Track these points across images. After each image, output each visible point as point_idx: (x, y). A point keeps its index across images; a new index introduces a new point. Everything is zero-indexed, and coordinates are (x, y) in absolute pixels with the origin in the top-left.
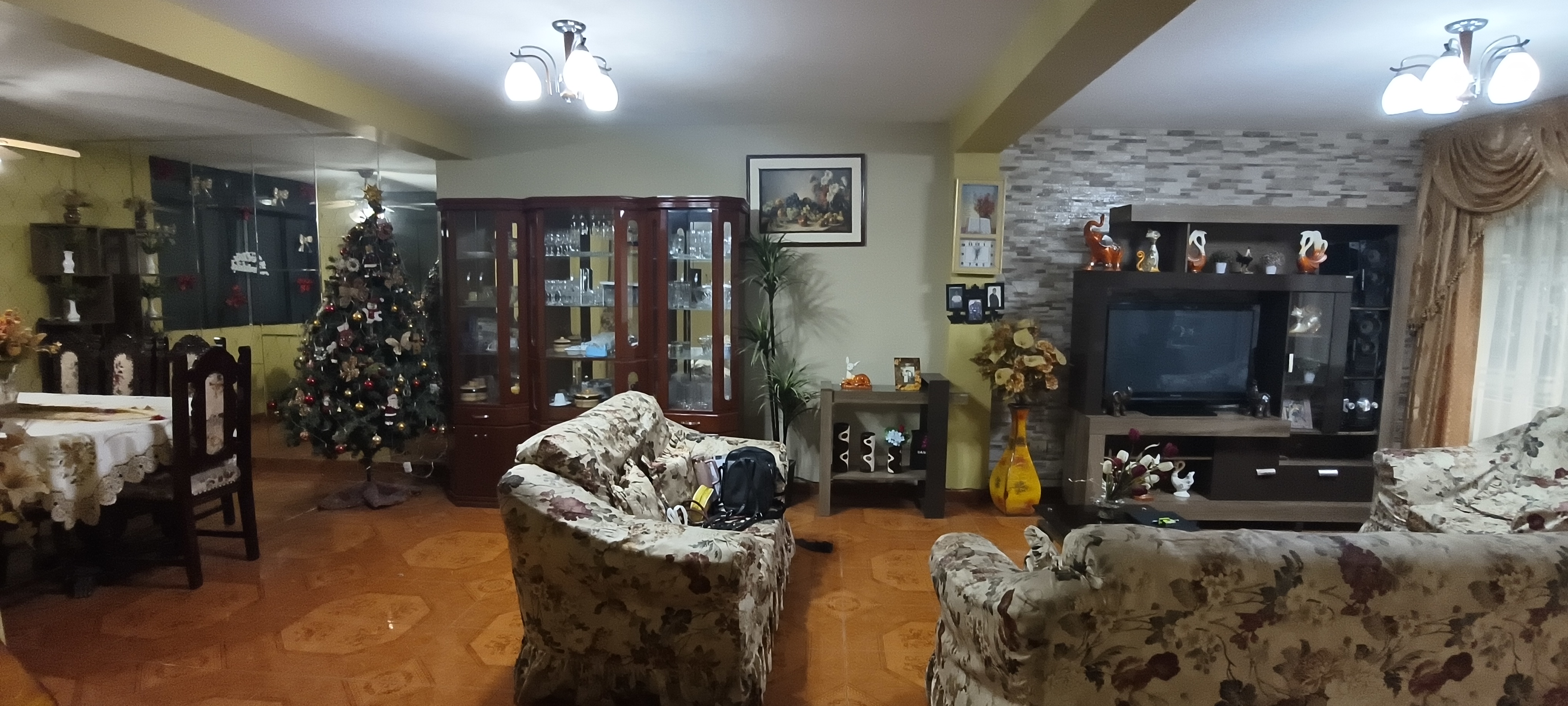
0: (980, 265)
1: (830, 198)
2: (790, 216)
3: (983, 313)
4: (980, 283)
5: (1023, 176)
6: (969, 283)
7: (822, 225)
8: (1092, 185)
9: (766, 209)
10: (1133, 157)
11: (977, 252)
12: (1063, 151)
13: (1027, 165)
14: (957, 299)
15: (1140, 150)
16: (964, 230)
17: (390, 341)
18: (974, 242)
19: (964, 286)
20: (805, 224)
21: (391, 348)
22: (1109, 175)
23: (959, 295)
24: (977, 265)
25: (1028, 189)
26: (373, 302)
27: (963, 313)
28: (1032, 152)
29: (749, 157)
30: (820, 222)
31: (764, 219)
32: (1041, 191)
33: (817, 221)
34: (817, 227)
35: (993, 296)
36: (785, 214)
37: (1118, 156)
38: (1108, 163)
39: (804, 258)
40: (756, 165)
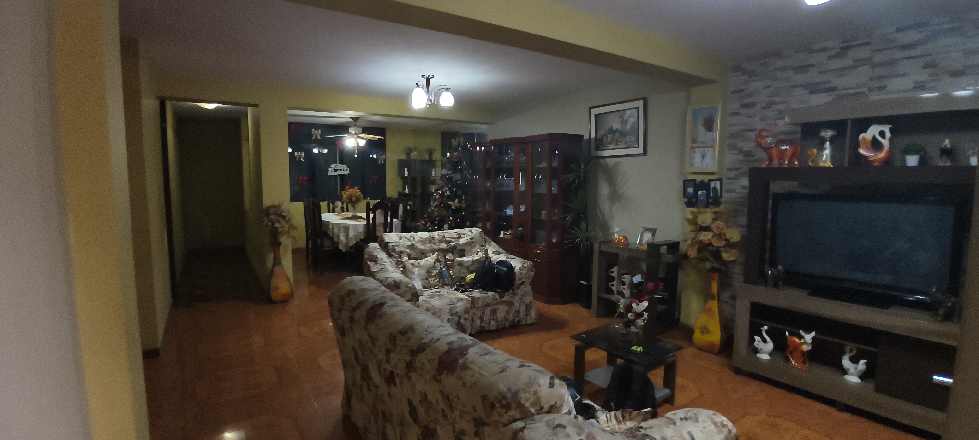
0: (705, 166)
1: (628, 127)
2: (609, 140)
3: (708, 200)
4: (706, 178)
5: (751, 95)
6: (699, 178)
7: (625, 144)
8: (812, 93)
9: (598, 136)
10: (854, 61)
11: (703, 157)
12: (783, 69)
13: (755, 86)
14: (690, 190)
15: (864, 53)
16: (694, 141)
17: (450, 203)
18: (701, 149)
19: (695, 181)
20: (616, 144)
21: (451, 206)
22: (828, 82)
23: (691, 187)
24: (703, 165)
25: (753, 105)
26: (446, 187)
27: (694, 200)
28: (757, 76)
29: (590, 108)
30: (623, 142)
31: (598, 143)
32: (764, 105)
33: (622, 142)
34: (622, 146)
35: (715, 189)
36: (607, 139)
37: (837, 64)
38: (828, 71)
39: (616, 164)
40: (594, 111)
